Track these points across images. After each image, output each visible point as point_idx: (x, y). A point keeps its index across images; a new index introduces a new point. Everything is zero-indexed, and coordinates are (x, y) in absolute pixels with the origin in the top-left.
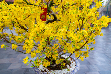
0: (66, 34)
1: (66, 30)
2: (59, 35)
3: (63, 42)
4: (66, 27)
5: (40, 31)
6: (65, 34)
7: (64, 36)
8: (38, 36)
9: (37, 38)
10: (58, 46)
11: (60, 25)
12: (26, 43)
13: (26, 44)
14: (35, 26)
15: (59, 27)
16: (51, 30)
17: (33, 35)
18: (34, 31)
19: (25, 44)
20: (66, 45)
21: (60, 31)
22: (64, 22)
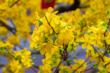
0: (103, 38)
1: (104, 30)
2: (89, 39)
3: (97, 55)
4: (102, 23)
5: (51, 32)
6: (101, 37)
7: (100, 43)
8: (47, 42)
9: (44, 47)
10: (85, 66)
11: (89, 19)
12: (15, 57)
13: (16, 59)
14: (39, 21)
15: (88, 22)
16: (72, 30)
17: (38, 39)
18: (39, 31)
19: (14, 60)
20: (103, 61)
21: (92, 32)
22: (99, 11)
